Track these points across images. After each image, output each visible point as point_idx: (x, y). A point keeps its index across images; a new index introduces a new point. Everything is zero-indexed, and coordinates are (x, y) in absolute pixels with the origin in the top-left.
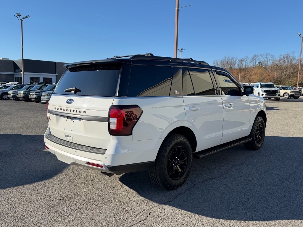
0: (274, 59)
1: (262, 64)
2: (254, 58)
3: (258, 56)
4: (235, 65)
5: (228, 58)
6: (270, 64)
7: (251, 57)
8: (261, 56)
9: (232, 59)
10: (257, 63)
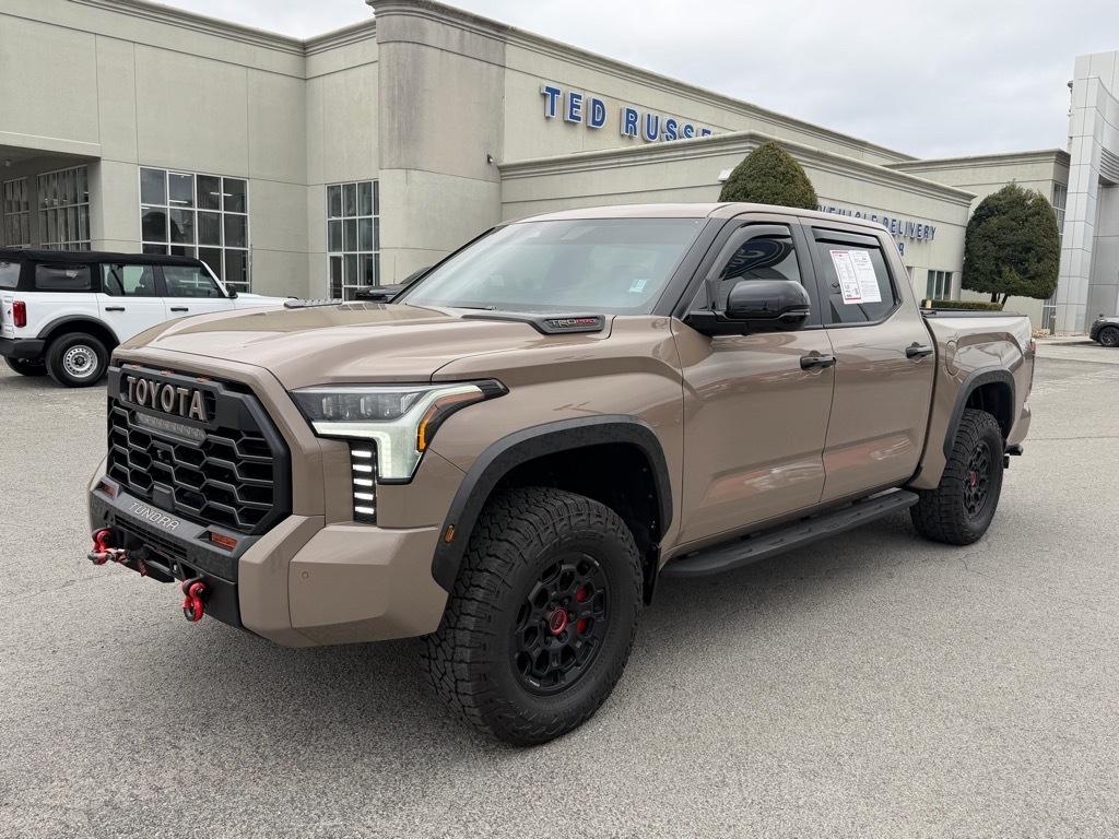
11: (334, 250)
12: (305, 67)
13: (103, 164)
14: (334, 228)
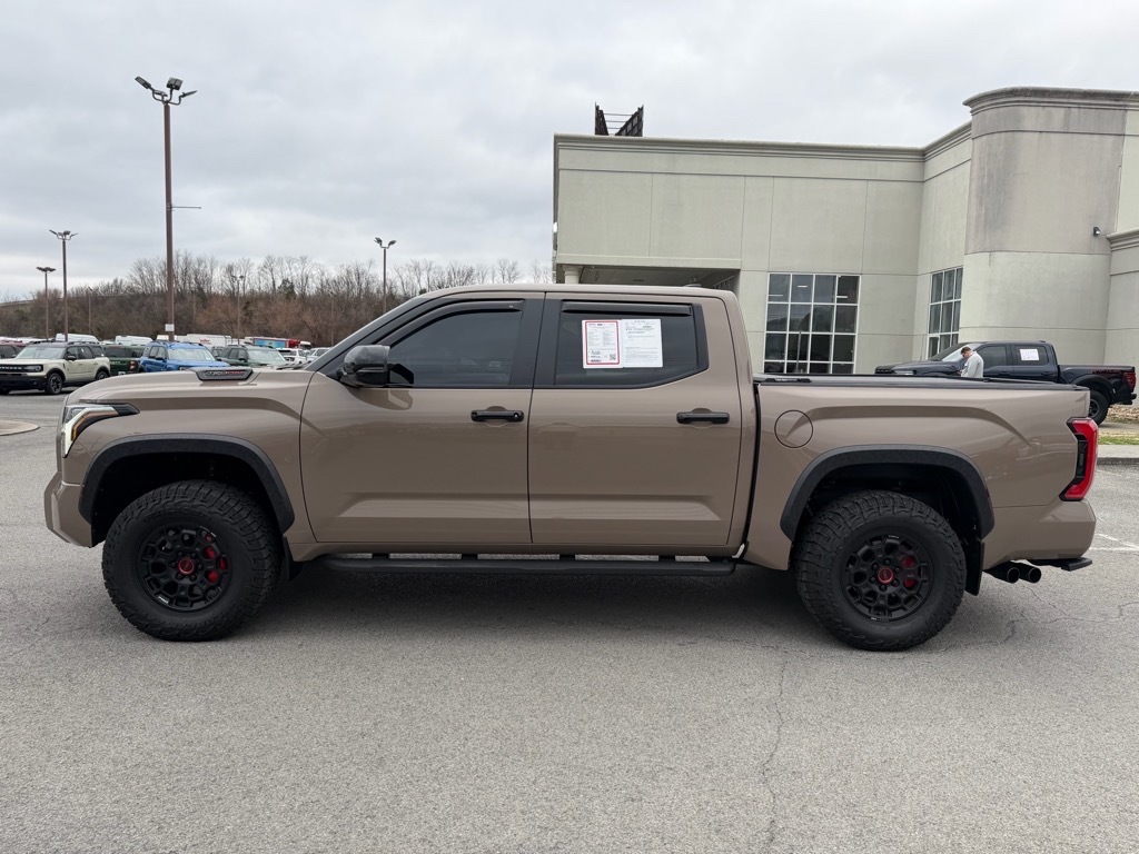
0: (323, 274)
1: (292, 287)
2: (268, 266)
3: (280, 261)
4: (209, 280)
5: (186, 259)
6: (312, 288)
7: (259, 261)
8: (289, 263)
9: (200, 262)
10: (279, 283)
11: (934, 332)
12: (923, 173)
13: (742, 275)
14: (935, 310)
